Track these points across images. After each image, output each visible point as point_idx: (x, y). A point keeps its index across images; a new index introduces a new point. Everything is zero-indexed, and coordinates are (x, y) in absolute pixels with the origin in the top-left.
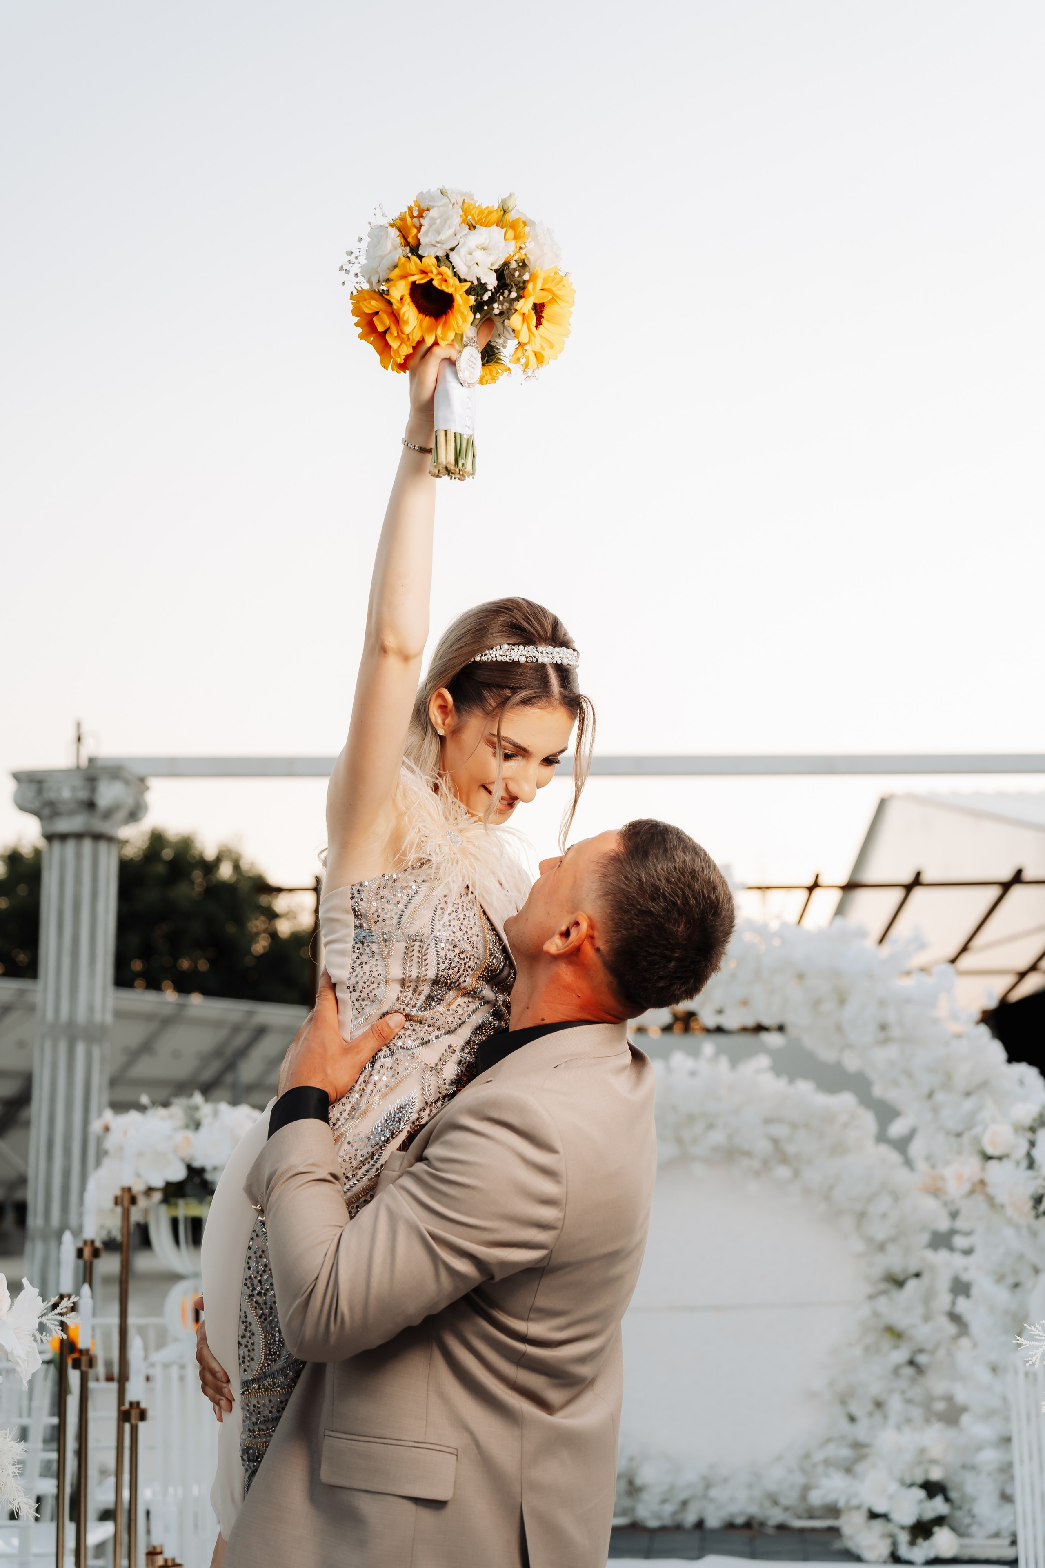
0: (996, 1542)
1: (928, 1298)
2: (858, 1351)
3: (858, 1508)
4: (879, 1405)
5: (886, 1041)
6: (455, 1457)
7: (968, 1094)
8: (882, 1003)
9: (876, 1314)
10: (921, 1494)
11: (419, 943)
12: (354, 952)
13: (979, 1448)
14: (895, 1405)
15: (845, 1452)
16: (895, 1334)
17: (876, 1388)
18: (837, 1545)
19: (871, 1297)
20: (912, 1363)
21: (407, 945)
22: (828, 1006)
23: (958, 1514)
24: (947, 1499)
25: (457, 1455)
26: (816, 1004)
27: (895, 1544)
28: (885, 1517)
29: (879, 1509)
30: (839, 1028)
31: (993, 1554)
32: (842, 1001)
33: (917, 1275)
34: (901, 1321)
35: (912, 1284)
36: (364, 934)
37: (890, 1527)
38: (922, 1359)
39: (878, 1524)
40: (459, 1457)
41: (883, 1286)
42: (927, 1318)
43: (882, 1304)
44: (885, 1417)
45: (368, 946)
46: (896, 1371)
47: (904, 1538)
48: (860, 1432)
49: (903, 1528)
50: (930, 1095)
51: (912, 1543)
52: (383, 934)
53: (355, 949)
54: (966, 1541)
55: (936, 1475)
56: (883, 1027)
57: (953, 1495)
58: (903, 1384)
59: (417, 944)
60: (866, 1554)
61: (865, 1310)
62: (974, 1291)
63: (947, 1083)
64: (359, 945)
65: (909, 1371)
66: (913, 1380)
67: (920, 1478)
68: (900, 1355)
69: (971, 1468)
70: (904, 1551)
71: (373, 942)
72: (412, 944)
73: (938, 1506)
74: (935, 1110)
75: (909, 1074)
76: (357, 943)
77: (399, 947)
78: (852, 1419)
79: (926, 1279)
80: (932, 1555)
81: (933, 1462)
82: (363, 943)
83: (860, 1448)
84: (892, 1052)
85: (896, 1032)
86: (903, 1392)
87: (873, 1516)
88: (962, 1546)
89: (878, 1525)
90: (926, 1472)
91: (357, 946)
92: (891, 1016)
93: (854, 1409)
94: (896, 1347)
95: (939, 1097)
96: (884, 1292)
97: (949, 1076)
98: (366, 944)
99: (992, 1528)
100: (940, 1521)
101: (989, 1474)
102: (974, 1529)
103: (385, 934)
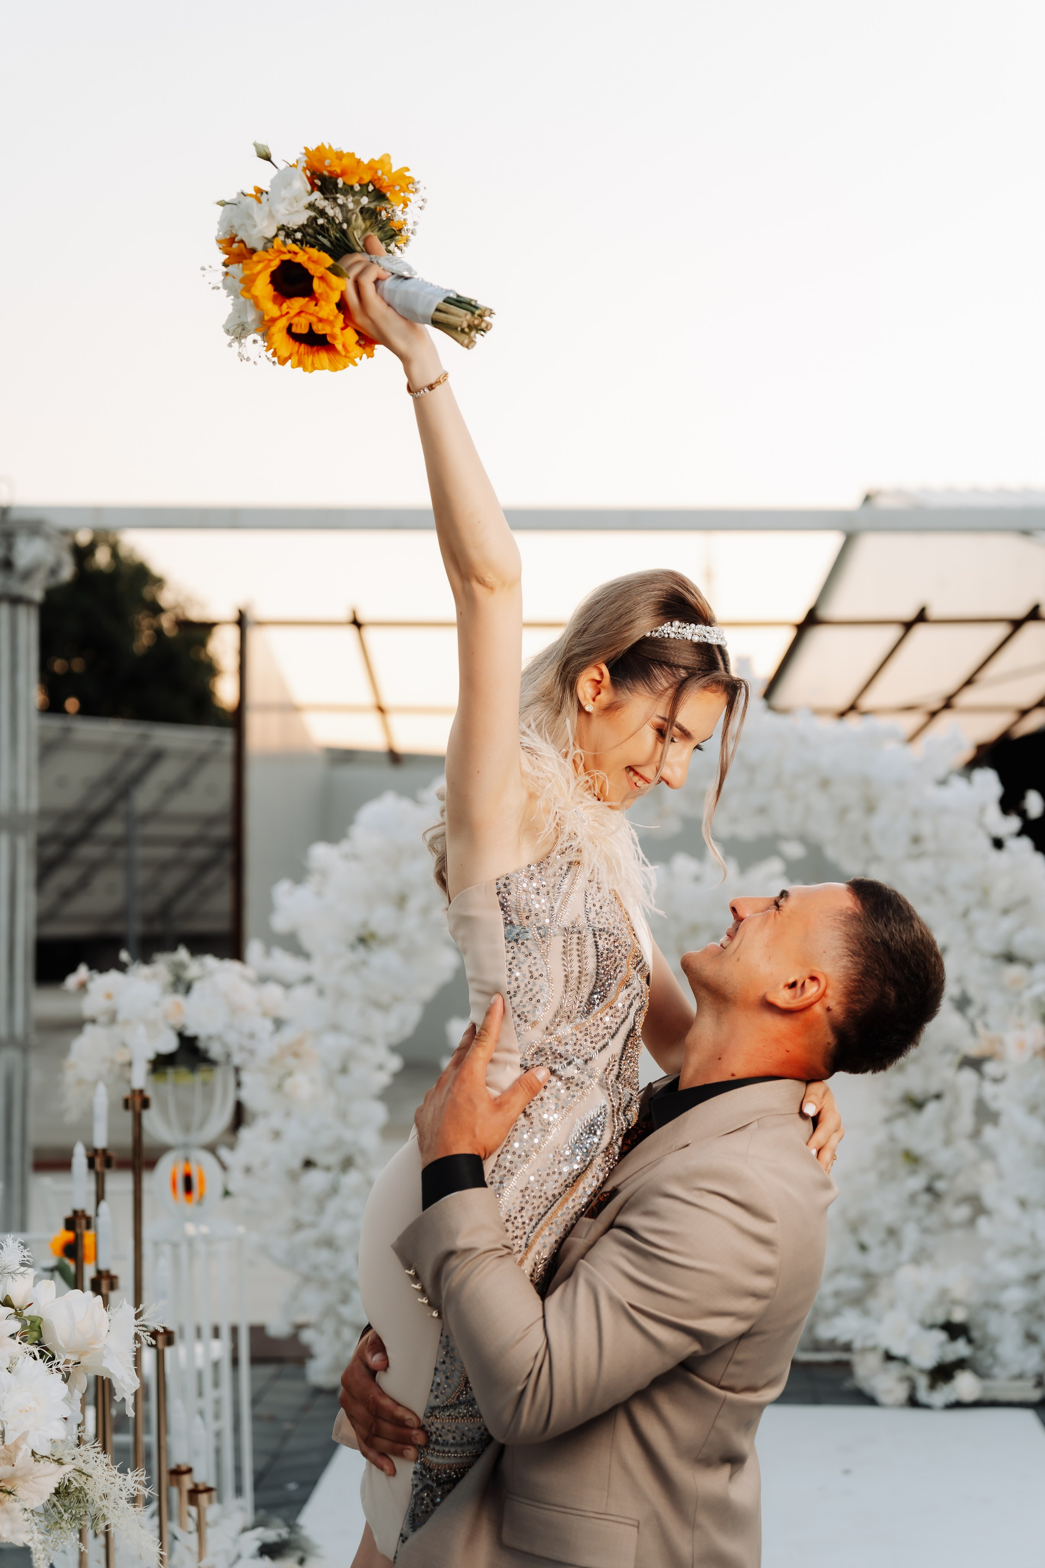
0: (1019, 1384)
1: (948, 1120)
2: (871, 1178)
3: (874, 1349)
4: (892, 1232)
5: (918, 857)
6: (636, 1529)
7: (1006, 912)
8: (916, 814)
9: (892, 1139)
10: (941, 1336)
11: (578, 935)
12: (508, 952)
13: (1004, 1286)
14: (911, 1235)
15: (854, 1283)
16: (912, 1159)
17: (890, 1216)
18: (848, 1385)
19: (888, 1120)
20: (929, 1189)
21: (564, 938)
22: (855, 816)
23: (981, 1355)
24: (970, 1341)
25: (638, 1527)
26: (843, 812)
27: (913, 1389)
28: (905, 1361)
29: (898, 1350)
30: (866, 839)
31: (1016, 1396)
32: (870, 809)
33: (938, 1097)
34: (919, 1146)
35: (932, 1108)
36: (517, 931)
37: (908, 1371)
38: (940, 1185)
39: (894, 1367)
40: (640, 1529)
41: (901, 1108)
42: (948, 1142)
43: (900, 1128)
44: (899, 1246)
45: (523, 944)
46: (912, 1199)
47: (923, 1382)
48: (874, 1261)
49: (922, 1371)
50: (965, 914)
51: (932, 1386)
52: (538, 929)
53: (509, 949)
54: (989, 1383)
55: (959, 1316)
56: (916, 840)
57: (975, 1334)
58: (919, 1211)
59: (575, 936)
60: (882, 1398)
61: (880, 1136)
62: (1004, 1120)
63: (984, 901)
64: (513, 944)
65: (925, 1198)
66: (930, 1209)
67: (940, 1318)
68: (916, 1183)
69: (996, 1307)
70: (923, 1395)
71: (527, 939)
72: (570, 936)
73: (961, 1348)
74: (970, 930)
75: (942, 890)
76: (509, 942)
77: (556, 943)
78: (863, 1248)
79: (947, 1101)
80: (952, 1398)
81: (955, 1302)
82: (516, 941)
83: (871, 1281)
84: (925, 868)
85: (930, 845)
86: (919, 1220)
87: (889, 1357)
88: (985, 1389)
89: (895, 1369)
90: (949, 1313)
91: (511, 945)
92: (926, 828)
93: (866, 1237)
94: (913, 1172)
95: (976, 915)
96: (902, 1115)
97: (986, 892)
98: (520, 942)
99: (1015, 1369)
100: (961, 1364)
101: (1016, 1314)
102: (997, 1371)
103: (540, 928)
